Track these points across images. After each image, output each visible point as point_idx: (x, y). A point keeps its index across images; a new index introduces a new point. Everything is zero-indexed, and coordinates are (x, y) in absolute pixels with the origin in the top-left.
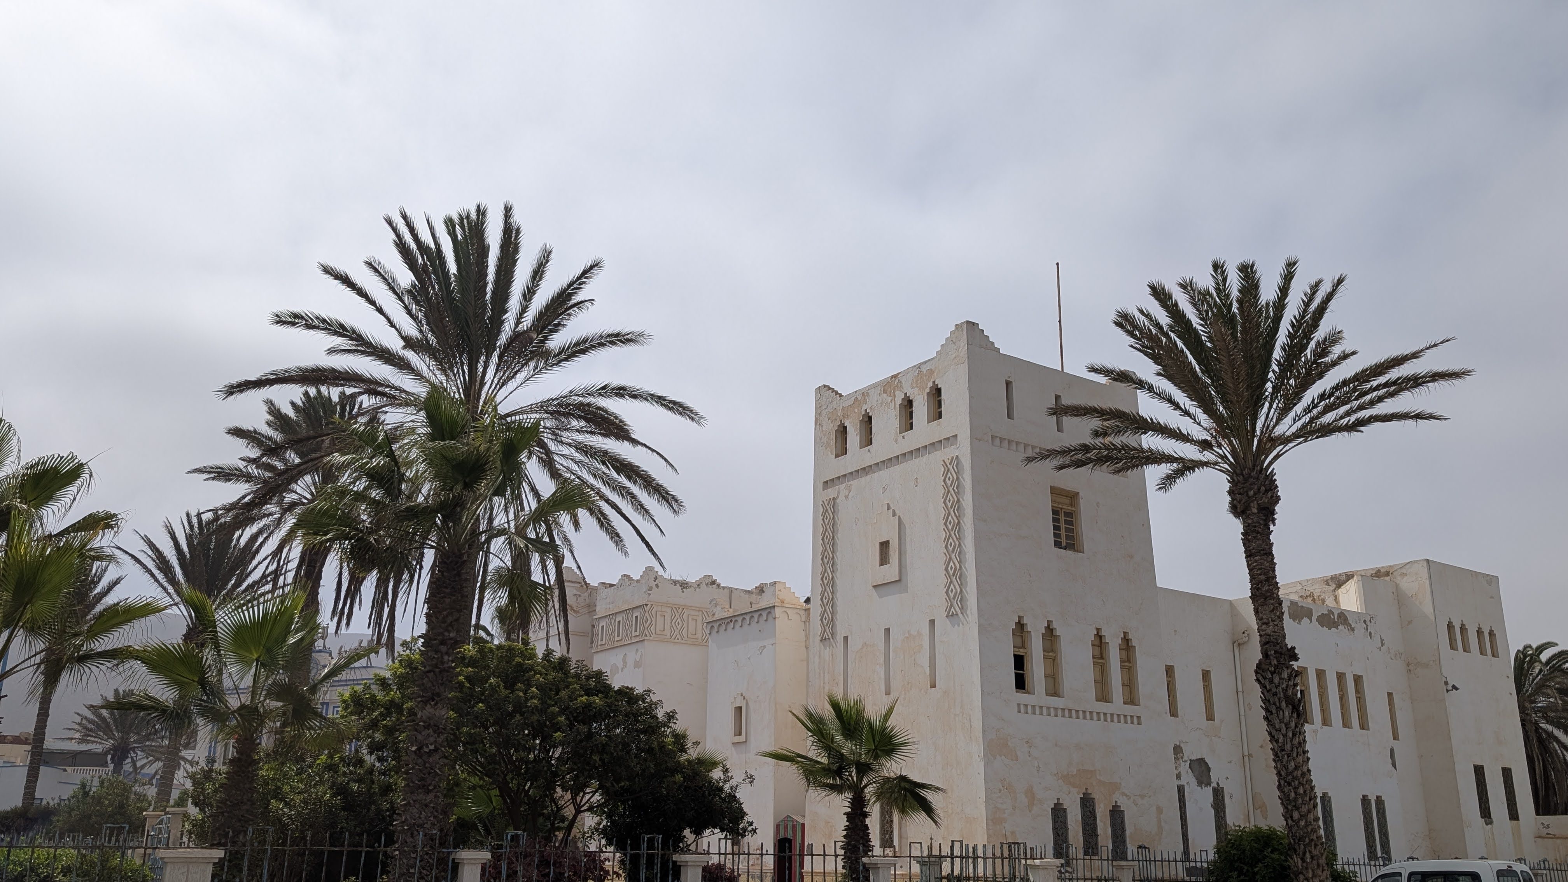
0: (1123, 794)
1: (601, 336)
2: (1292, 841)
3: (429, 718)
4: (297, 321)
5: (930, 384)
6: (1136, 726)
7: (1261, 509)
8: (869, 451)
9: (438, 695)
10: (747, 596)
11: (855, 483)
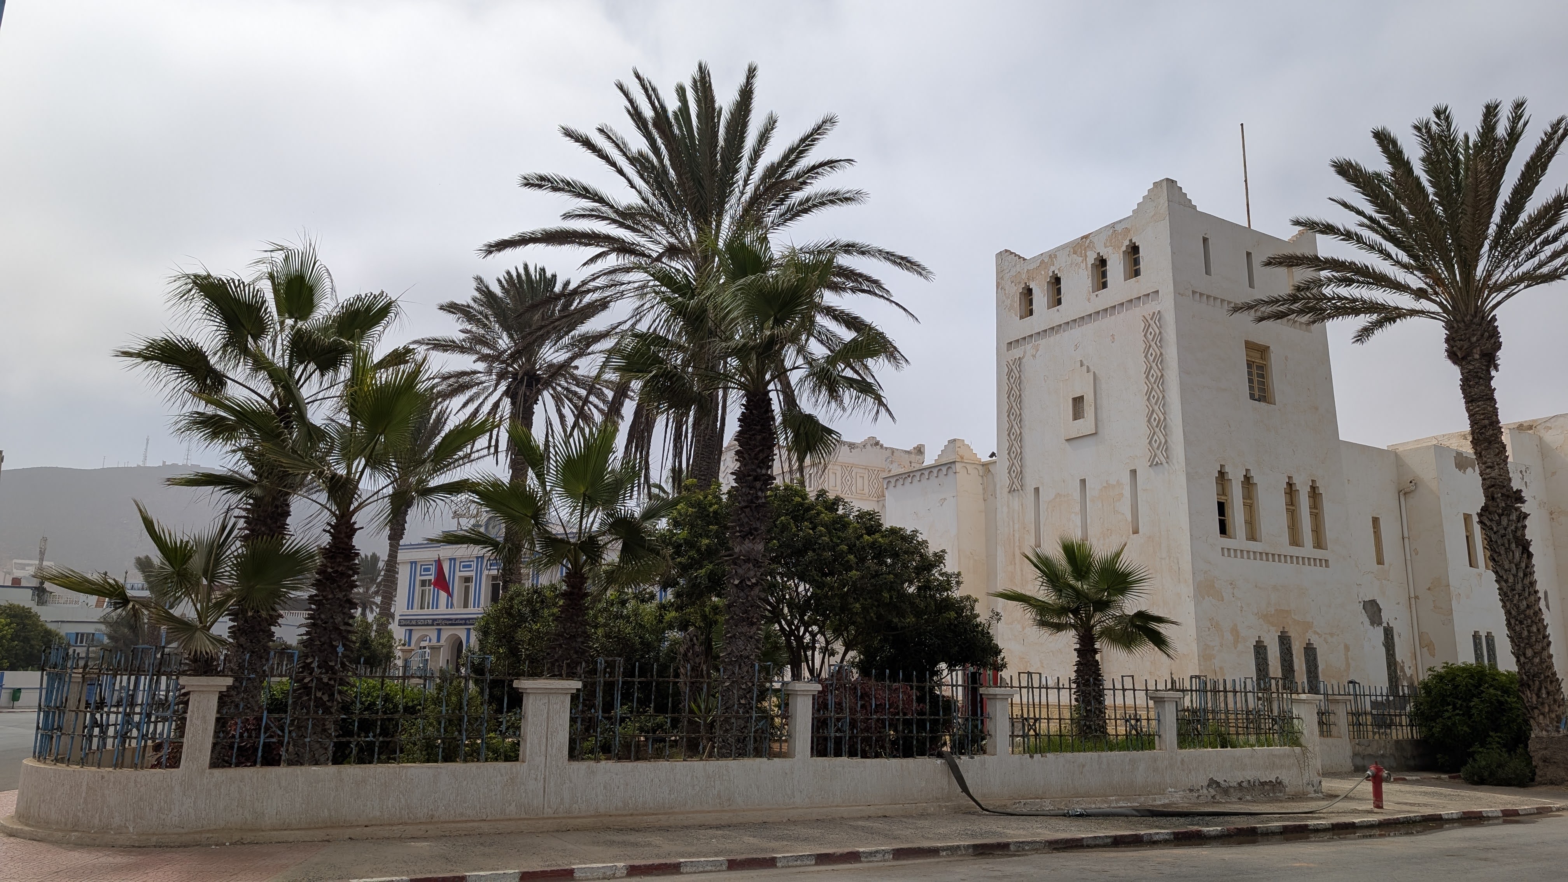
0: (1316, 633)
1: (823, 195)
2: (1525, 677)
3: (748, 552)
4: (543, 183)
5: (1127, 243)
6: (1324, 568)
7: (1483, 355)
8: (1058, 310)
9: (756, 529)
10: (907, 456)
11: (1042, 342)
